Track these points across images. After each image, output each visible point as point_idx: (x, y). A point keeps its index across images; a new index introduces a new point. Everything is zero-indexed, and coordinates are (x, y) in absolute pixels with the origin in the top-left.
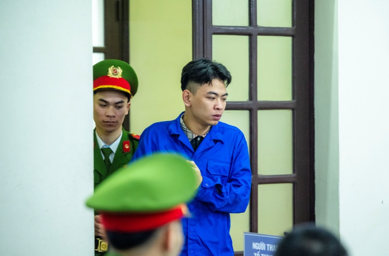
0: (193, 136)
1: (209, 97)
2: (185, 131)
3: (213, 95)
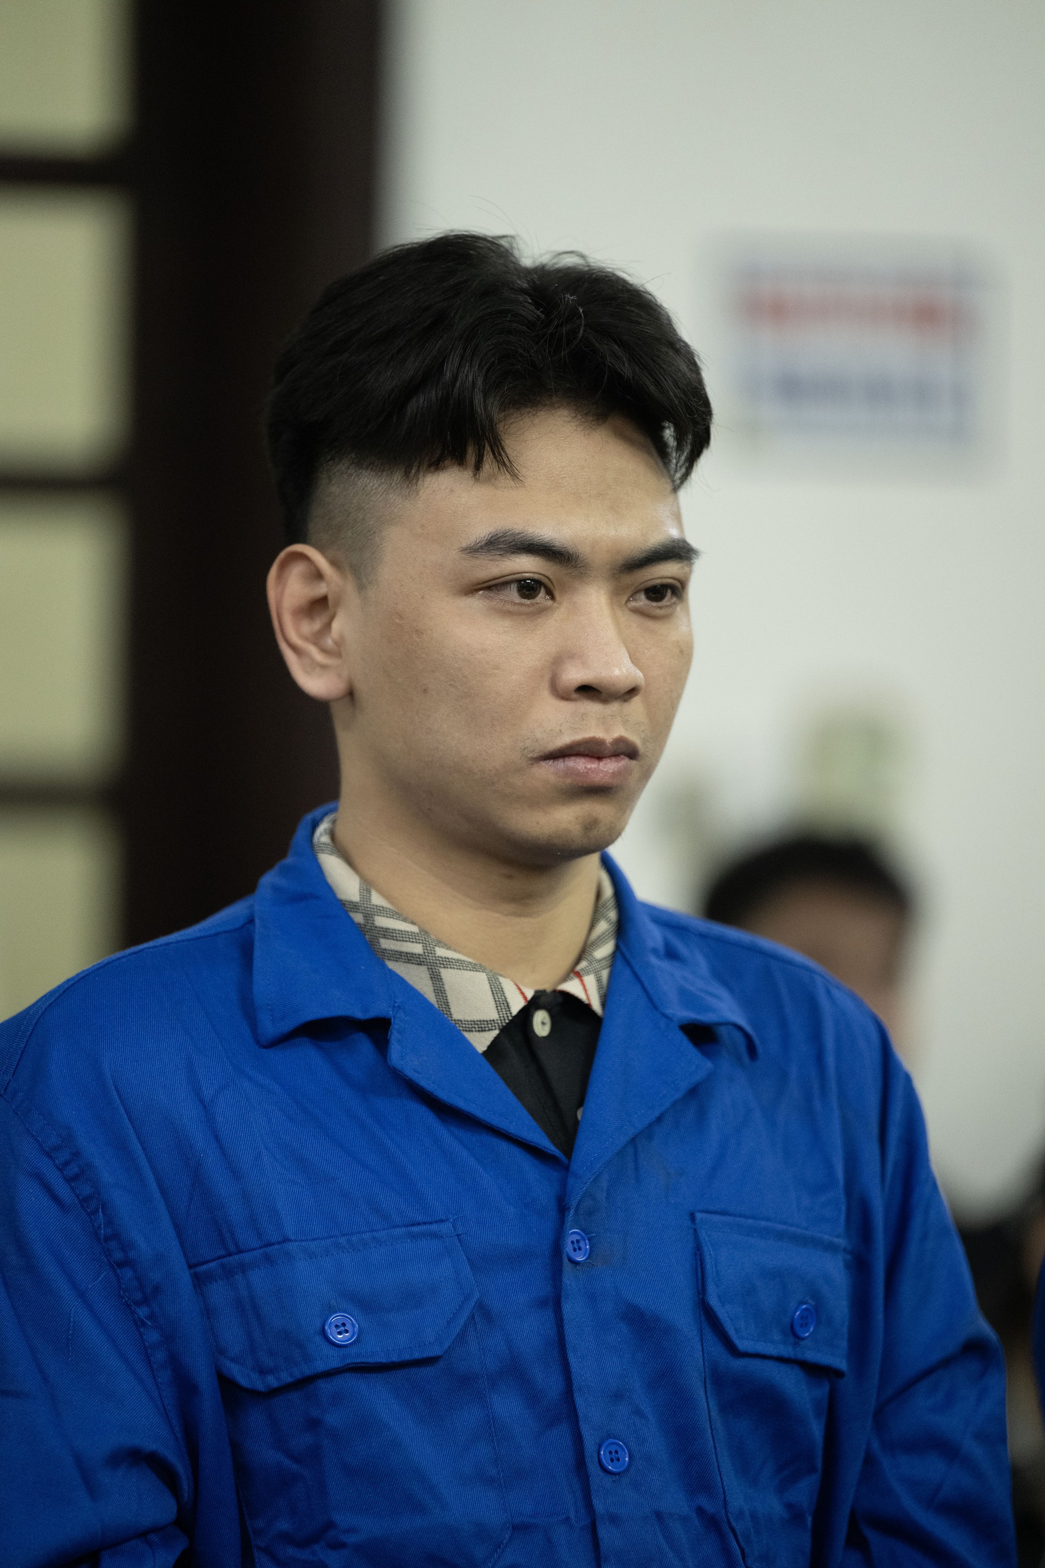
1: (492, 586)
2: (410, 958)
3: (527, 565)
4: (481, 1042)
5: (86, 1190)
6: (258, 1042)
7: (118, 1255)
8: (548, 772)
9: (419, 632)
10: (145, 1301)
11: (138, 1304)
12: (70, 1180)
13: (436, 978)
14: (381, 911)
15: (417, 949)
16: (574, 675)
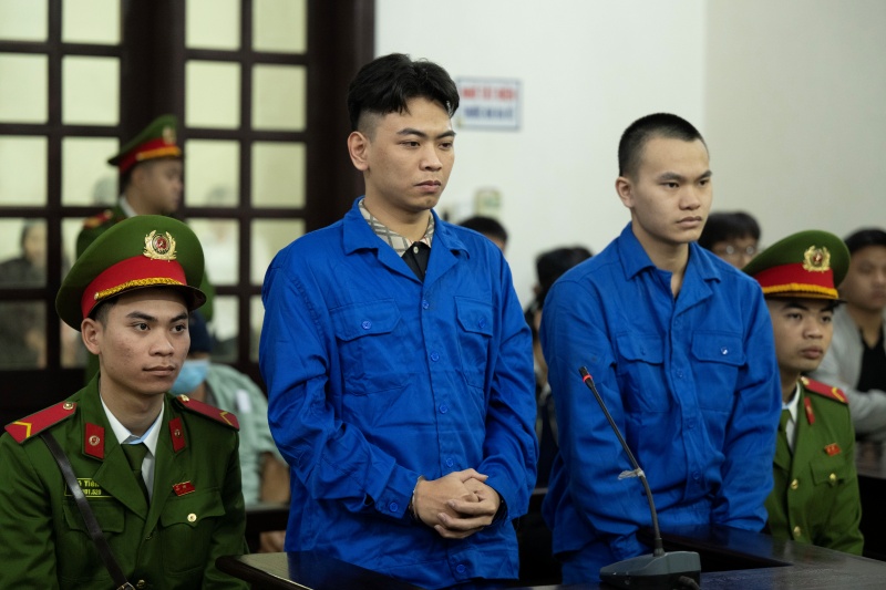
0: (405, 242)
1: (404, 143)
2: (383, 234)
3: (413, 137)
4: (401, 254)
6: (346, 255)
8: (418, 189)
13: (389, 239)
14: (376, 222)
15: (385, 231)
16: (425, 164)
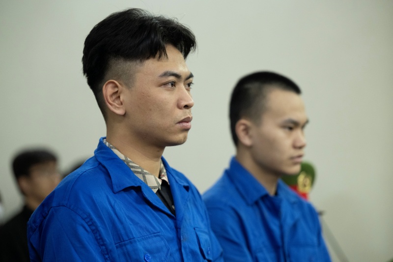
0: (156, 179)
3: (172, 78)
5: (94, 228)
6: (114, 193)
7: (102, 243)
9: (149, 96)
10: (108, 254)
11: (106, 255)
12: (89, 226)
14: (131, 162)
15: (140, 170)
16: (184, 103)
